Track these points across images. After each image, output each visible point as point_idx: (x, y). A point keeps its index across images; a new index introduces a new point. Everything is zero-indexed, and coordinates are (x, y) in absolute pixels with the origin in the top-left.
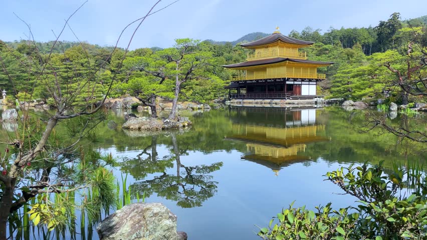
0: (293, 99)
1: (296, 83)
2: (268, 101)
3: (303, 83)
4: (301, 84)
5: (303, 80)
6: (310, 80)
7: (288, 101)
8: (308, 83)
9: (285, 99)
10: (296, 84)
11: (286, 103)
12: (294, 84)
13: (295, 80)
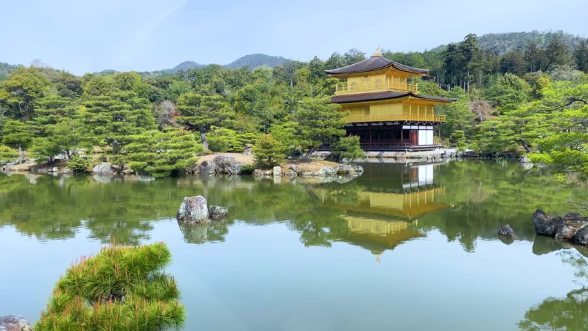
0: (413, 151)
1: (413, 127)
2: (376, 153)
3: (421, 127)
4: (418, 130)
5: (421, 124)
6: (428, 124)
7: (408, 154)
8: (424, 127)
9: (404, 151)
10: (413, 130)
11: (407, 158)
12: (410, 130)
13: (413, 123)
